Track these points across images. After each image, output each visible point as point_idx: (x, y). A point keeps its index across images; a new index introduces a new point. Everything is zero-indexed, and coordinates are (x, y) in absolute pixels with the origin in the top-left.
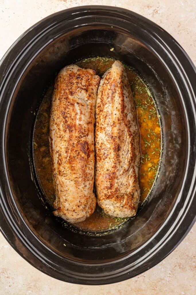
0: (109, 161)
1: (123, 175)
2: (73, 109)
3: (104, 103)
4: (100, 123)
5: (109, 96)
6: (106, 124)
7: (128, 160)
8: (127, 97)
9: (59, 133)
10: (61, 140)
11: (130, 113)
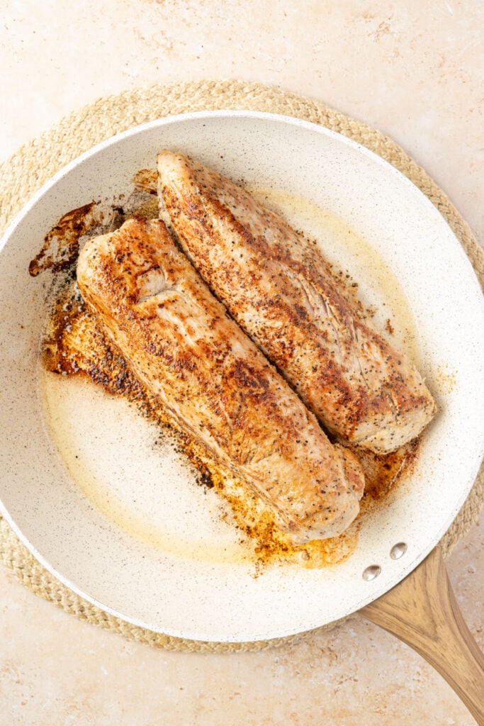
0: (304, 351)
1: (352, 353)
2: (162, 325)
3: (202, 253)
4: (227, 296)
5: (201, 233)
6: (240, 288)
7: (336, 319)
8: (235, 205)
9: (175, 391)
10: (189, 399)
11: (266, 229)
